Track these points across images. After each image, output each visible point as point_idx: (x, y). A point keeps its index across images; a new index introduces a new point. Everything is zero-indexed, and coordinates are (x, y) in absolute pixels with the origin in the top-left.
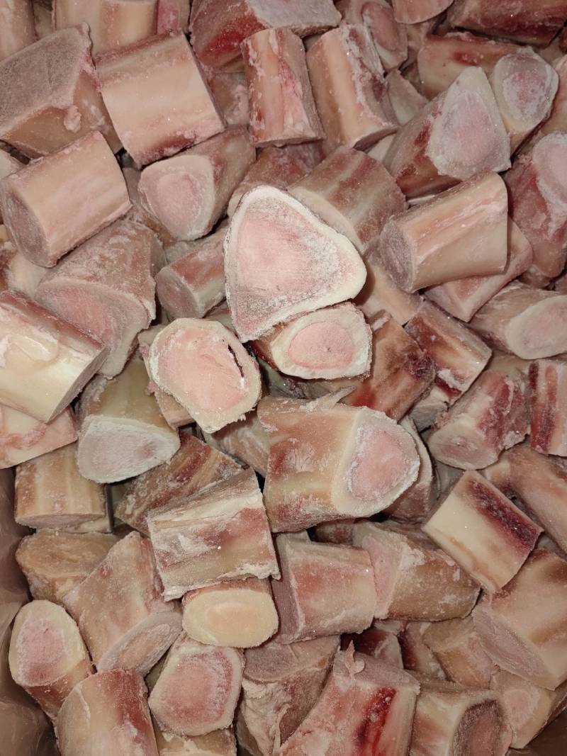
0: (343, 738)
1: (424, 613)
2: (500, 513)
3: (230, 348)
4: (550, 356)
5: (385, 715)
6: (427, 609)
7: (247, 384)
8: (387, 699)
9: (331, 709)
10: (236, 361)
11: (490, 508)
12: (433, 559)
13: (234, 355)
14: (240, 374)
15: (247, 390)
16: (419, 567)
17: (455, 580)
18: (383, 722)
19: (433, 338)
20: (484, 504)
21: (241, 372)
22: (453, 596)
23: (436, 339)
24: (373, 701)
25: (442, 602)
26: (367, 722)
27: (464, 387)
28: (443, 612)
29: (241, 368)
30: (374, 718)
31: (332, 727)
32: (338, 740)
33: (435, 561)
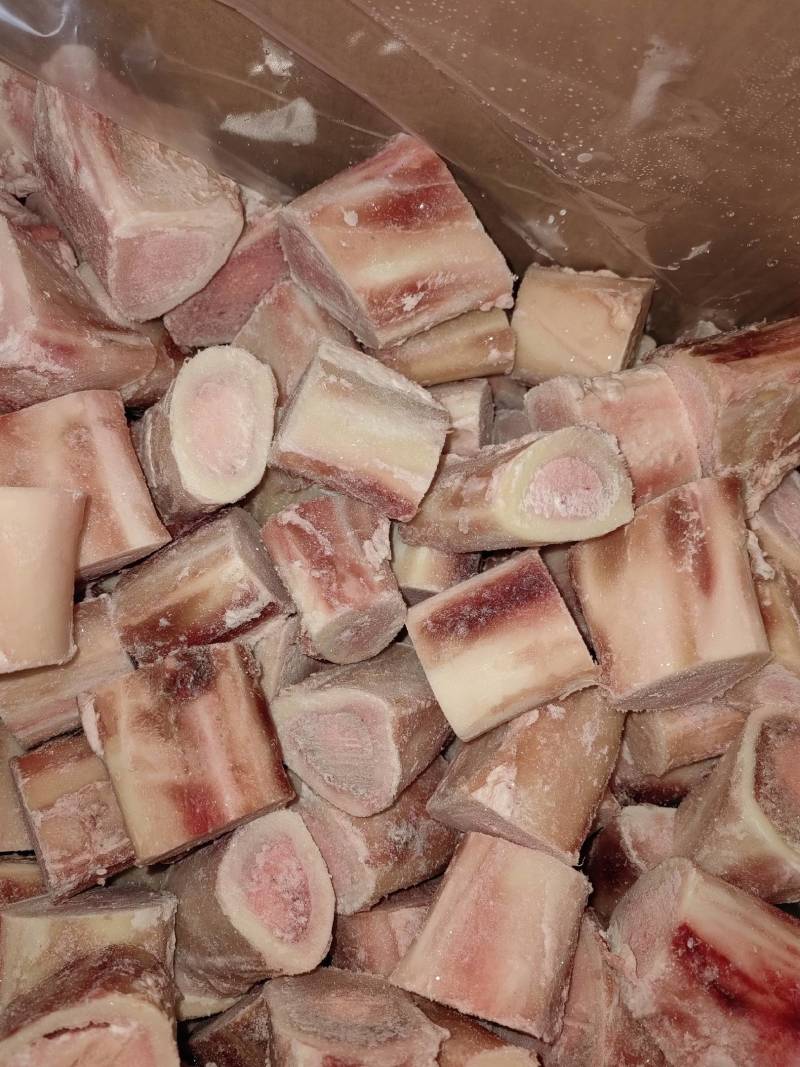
0: (725, 1031)
1: (595, 783)
2: (484, 610)
3: (50, 1036)
4: (272, 434)
5: (714, 953)
6: (590, 778)
7: (124, 1022)
8: (690, 944)
9: (675, 1034)
10: (77, 1030)
11: (472, 624)
12: (513, 751)
13: (65, 1030)
14: (103, 1031)
15: (134, 1024)
16: (518, 780)
17: (562, 717)
18: (723, 960)
19: (164, 622)
20: (462, 629)
21: (98, 1026)
22: (587, 727)
23: (166, 617)
24: (687, 968)
25: (590, 749)
26: (715, 987)
27: (265, 597)
28: (605, 751)
29: (91, 1025)
30: (711, 973)
31: (701, 1043)
32: (724, 1041)
33: (520, 747)
